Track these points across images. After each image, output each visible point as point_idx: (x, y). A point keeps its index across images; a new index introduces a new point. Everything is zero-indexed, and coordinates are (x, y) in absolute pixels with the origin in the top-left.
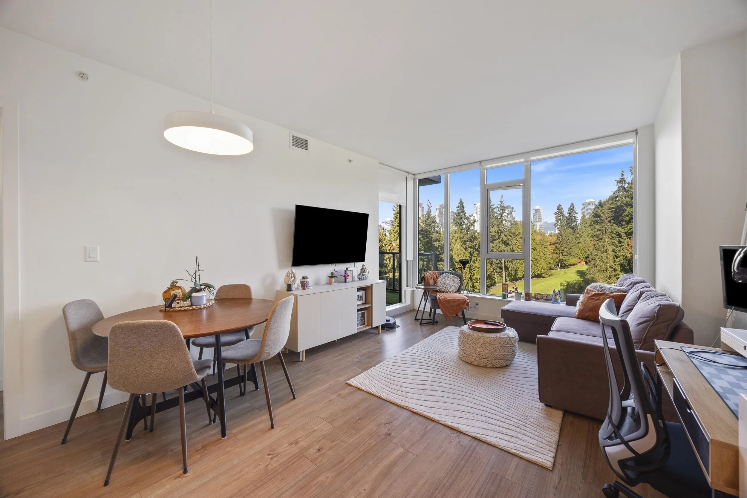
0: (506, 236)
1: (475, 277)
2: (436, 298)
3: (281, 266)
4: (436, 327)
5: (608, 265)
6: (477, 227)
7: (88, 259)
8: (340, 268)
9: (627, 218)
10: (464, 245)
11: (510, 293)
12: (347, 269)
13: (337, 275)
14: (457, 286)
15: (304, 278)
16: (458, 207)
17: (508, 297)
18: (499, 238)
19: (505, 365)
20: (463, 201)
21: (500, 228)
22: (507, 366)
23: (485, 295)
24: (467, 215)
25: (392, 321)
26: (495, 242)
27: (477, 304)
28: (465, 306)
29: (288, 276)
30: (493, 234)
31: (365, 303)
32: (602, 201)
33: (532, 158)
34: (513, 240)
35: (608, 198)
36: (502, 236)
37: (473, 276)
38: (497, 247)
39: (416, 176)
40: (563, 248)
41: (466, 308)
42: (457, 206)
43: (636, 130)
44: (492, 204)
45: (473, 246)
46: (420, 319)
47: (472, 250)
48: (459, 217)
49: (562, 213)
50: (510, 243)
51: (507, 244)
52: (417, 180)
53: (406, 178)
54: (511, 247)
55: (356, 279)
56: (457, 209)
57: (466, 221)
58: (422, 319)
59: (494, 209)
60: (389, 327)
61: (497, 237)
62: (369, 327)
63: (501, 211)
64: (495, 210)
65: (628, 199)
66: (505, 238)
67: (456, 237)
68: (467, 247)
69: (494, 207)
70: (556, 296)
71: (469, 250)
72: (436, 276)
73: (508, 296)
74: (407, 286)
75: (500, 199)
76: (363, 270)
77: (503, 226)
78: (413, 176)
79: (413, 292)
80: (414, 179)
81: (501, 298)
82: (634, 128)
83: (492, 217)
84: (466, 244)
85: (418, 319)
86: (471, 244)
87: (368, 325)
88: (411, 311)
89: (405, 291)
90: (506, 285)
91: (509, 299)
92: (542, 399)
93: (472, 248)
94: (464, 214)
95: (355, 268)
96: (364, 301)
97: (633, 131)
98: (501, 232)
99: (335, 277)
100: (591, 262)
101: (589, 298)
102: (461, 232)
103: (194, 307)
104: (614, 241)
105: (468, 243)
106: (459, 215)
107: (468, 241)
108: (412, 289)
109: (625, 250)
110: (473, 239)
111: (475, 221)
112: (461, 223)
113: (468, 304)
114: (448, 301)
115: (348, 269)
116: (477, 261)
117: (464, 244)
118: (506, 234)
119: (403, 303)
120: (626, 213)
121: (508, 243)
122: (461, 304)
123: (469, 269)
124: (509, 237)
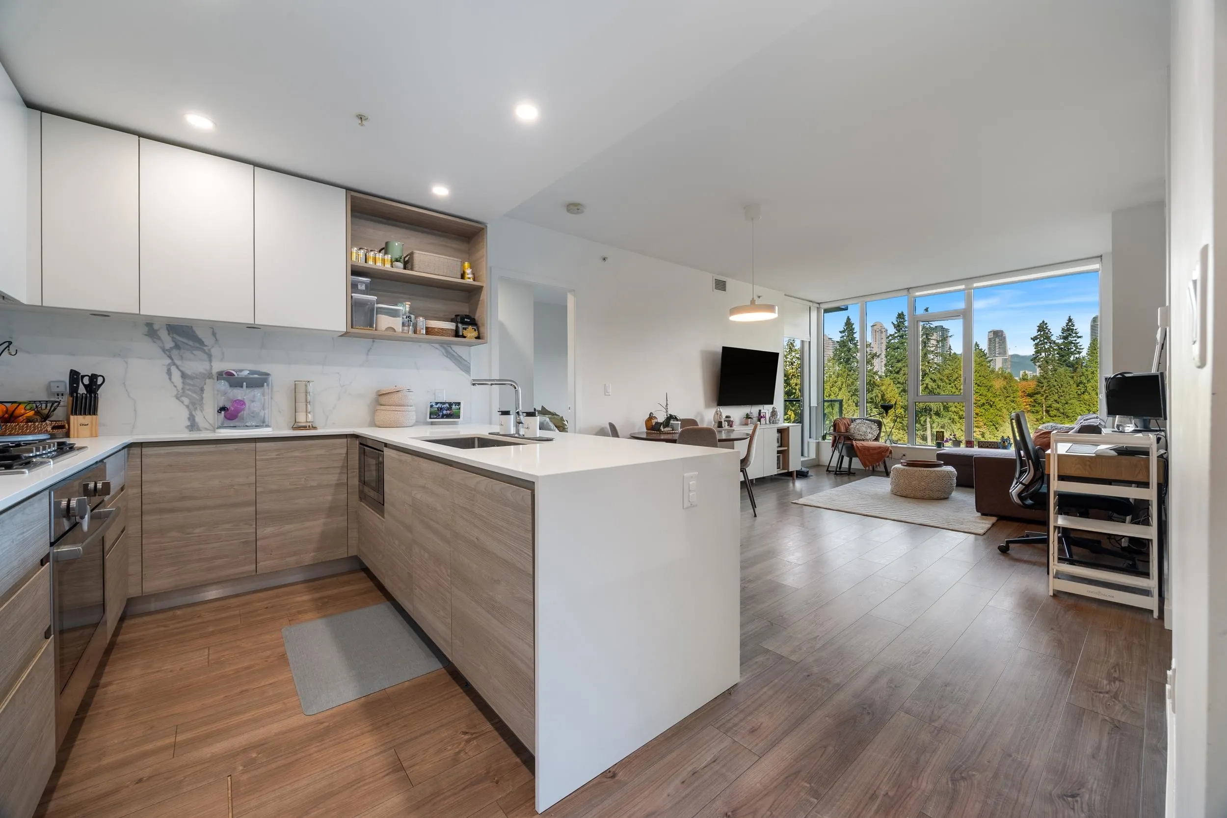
2: (853, 445)
3: (708, 406)
4: (852, 478)
7: (607, 394)
8: (754, 410)
11: (947, 441)
12: (760, 411)
13: (752, 417)
14: (876, 434)
15: (727, 417)
17: (943, 447)
19: (942, 497)
22: (946, 498)
23: (914, 445)
25: (804, 469)
27: (904, 455)
28: (888, 454)
29: (717, 414)
31: (781, 446)
33: (975, 285)
39: (822, 306)
41: (888, 457)
42: (842, 329)
43: (1101, 256)
45: (871, 399)
46: (834, 471)
49: (1048, 338)
52: (822, 310)
53: (810, 308)
55: (768, 422)
56: (841, 335)
58: (836, 471)
60: (802, 475)
62: (786, 471)
63: (925, 337)
70: (1004, 442)
72: (848, 424)
73: (943, 445)
74: (810, 437)
76: (774, 413)
77: (929, 363)
78: (818, 305)
79: (818, 444)
80: (818, 309)
81: (935, 448)
82: (1100, 254)
85: (830, 471)
87: (783, 469)
88: (816, 465)
89: (808, 442)
90: (942, 433)
91: (945, 448)
92: (978, 510)
95: (766, 409)
96: (780, 444)
97: (1098, 257)
99: (750, 418)
101: (1037, 436)
103: (673, 432)
106: (845, 346)
108: (817, 441)
112: (849, 359)
113: (891, 452)
114: (868, 449)
115: (762, 411)
118: (933, 376)
119: (806, 457)
122: (883, 452)
124: (940, 383)
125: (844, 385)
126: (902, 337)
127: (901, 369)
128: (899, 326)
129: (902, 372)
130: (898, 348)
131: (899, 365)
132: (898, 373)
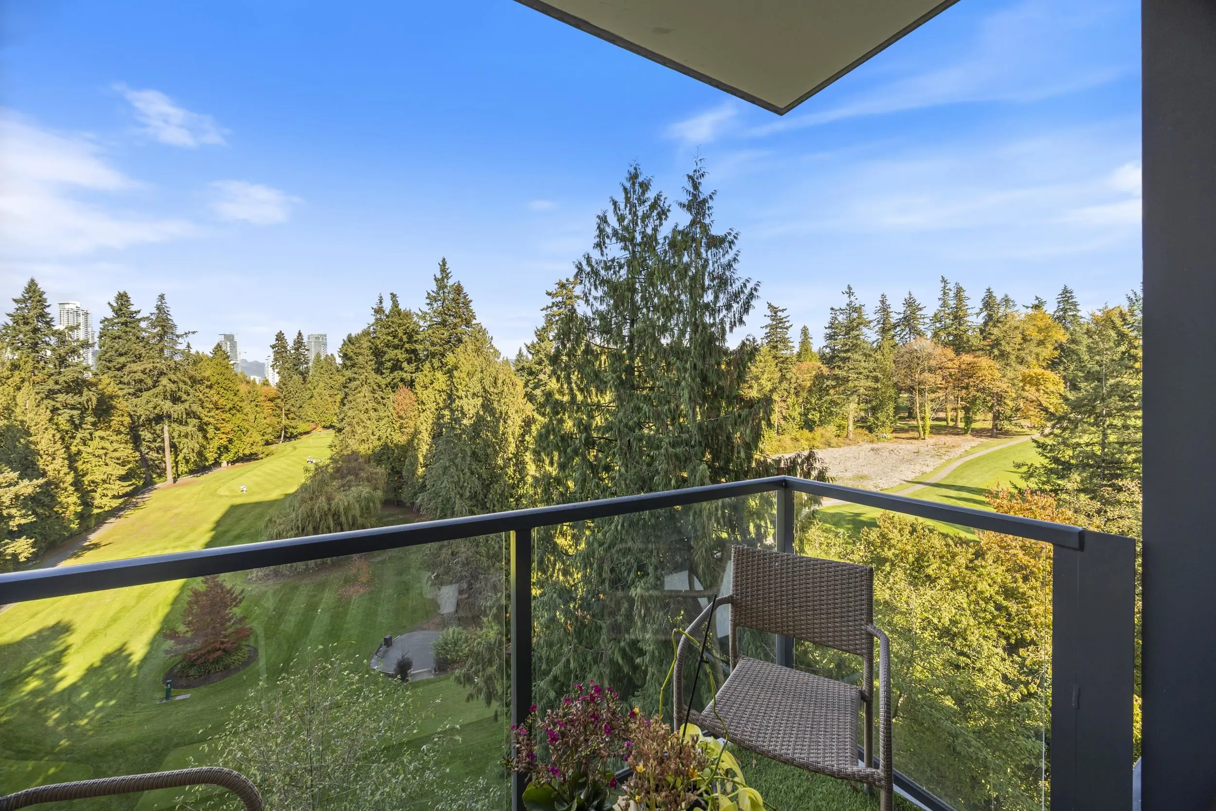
0: (174, 382)
1: (86, 479)
5: (370, 431)
6: (89, 358)
9: (390, 364)
10: (45, 402)
16: (24, 301)
18: (154, 387)
20: (40, 287)
21: (159, 365)
24: (59, 327)
26: (146, 395)
30: (139, 376)
32: (353, 335)
34: (192, 391)
35: (360, 331)
36: (164, 381)
37: (83, 476)
38: (151, 405)
40: (288, 406)
44: (131, 308)
47: (76, 413)
50: (184, 397)
54: (187, 405)
59: (140, 320)
61: (150, 382)
64: (143, 324)
65: (390, 338)
66: (171, 386)
67: (17, 379)
68: (58, 405)
69: (139, 316)
71: (66, 414)
75: (155, 302)
83: (134, 338)
84: (53, 399)
86: (71, 399)
94: (48, 323)
98: (162, 374)
100: (347, 429)
102: (36, 368)
104: (376, 396)
105: (61, 397)
107: (59, 391)
109: (391, 409)
110: (77, 386)
111: (86, 345)
116: (91, 440)
117: (47, 397)
120: (387, 357)
121: (180, 397)
123: (66, 462)
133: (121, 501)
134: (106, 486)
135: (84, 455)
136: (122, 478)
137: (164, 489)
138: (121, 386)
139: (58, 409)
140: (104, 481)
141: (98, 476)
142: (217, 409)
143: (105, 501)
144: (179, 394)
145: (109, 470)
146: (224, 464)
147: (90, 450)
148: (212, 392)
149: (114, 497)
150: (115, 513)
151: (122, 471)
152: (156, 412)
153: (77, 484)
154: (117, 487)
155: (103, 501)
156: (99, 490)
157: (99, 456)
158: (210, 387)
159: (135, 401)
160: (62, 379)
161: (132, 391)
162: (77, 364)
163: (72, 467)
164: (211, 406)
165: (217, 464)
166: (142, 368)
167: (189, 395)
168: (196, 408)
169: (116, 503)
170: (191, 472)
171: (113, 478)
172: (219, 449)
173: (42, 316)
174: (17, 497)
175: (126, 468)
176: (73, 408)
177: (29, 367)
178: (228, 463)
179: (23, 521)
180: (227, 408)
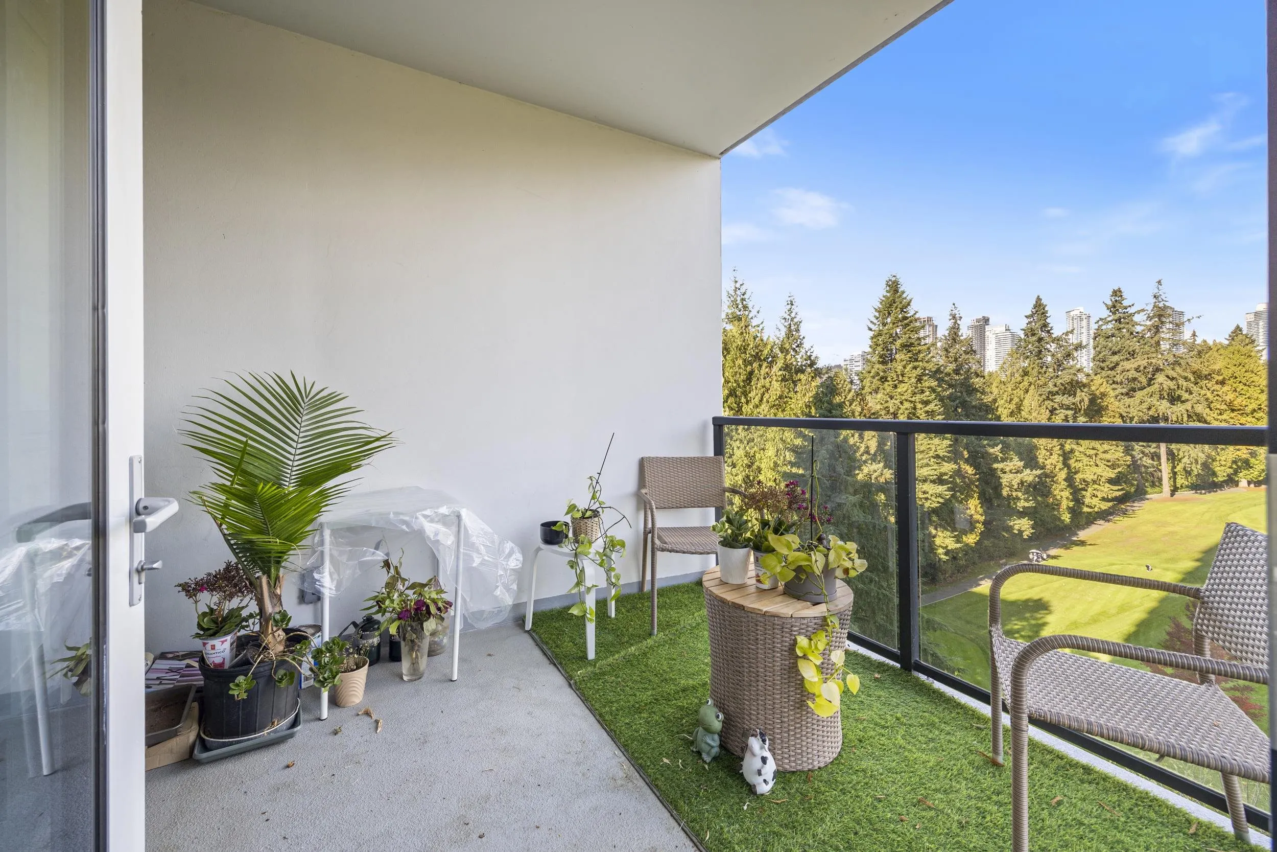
0: (1172, 379)
1: (1078, 477)
6: (1084, 361)
10: (1046, 403)
16: (1032, 316)
18: (1149, 385)
20: (1044, 301)
21: (1154, 361)
24: (1056, 333)
26: (1139, 395)
30: (1132, 374)
34: (1196, 389)
36: (1160, 378)
37: (1076, 473)
38: (1145, 406)
42: (1029, 313)
44: (1125, 303)
45: (1074, 404)
47: (1070, 413)
48: (1035, 338)
50: (1185, 396)
51: (1174, 399)
54: (1188, 406)
56: (1027, 321)
57: (1053, 347)
59: (1133, 315)
61: (1144, 380)
63: (1156, 319)
64: (1137, 318)
66: (1169, 384)
67: (1026, 383)
68: (1056, 406)
69: (1133, 310)
71: (1062, 414)
75: (1152, 290)
77: (1162, 354)
83: (1127, 335)
84: (1052, 400)
86: (1067, 400)
93: (1072, 409)
94: (1048, 332)
98: (1158, 370)
102: (1040, 373)
105: (1058, 398)
106: (1033, 335)
107: (1057, 393)
110: (1072, 387)
111: (1079, 347)
112: (1040, 351)
117: (1048, 398)
118: (1173, 373)
121: (1179, 397)
123: (1061, 458)
124: (1181, 382)
125: (1033, 386)
126: (1119, 320)
127: (1117, 364)
128: (1114, 307)
129: (1119, 369)
130: (1113, 336)
131: (1116, 358)
132: (1112, 369)
133: (1110, 504)
134: (1096, 486)
135: (1077, 454)
136: (1111, 481)
137: (1157, 501)
138: (1114, 386)
139: (1056, 409)
140: (1094, 482)
141: (1089, 477)
142: (1233, 410)
143: (1095, 501)
144: (1179, 392)
145: (1099, 471)
146: (1243, 483)
147: (1081, 449)
148: (1226, 388)
149: (1103, 499)
150: (1104, 515)
151: (1112, 474)
152: (1151, 413)
153: (1070, 480)
154: (1106, 490)
155: (1093, 501)
156: (1089, 489)
157: (1090, 456)
158: (1223, 383)
159: (1127, 400)
160: (1059, 381)
161: (1124, 391)
162: (1072, 367)
163: (1066, 464)
164: (1224, 407)
165: (1231, 481)
166: (1136, 365)
167: (1191, 393)
168: (1199, 409)
169: (1105, 506)
170: (1195, 487)
171: (1103, 480)
172: (1234, 462)
173: (1045, 325)
174: (1022, 483)
175: (1116, 471)
176: (1068, 408)
177: (1035, 372)
178: (1249, 483)
179: (1026, 505)
180: (1248, 410)
